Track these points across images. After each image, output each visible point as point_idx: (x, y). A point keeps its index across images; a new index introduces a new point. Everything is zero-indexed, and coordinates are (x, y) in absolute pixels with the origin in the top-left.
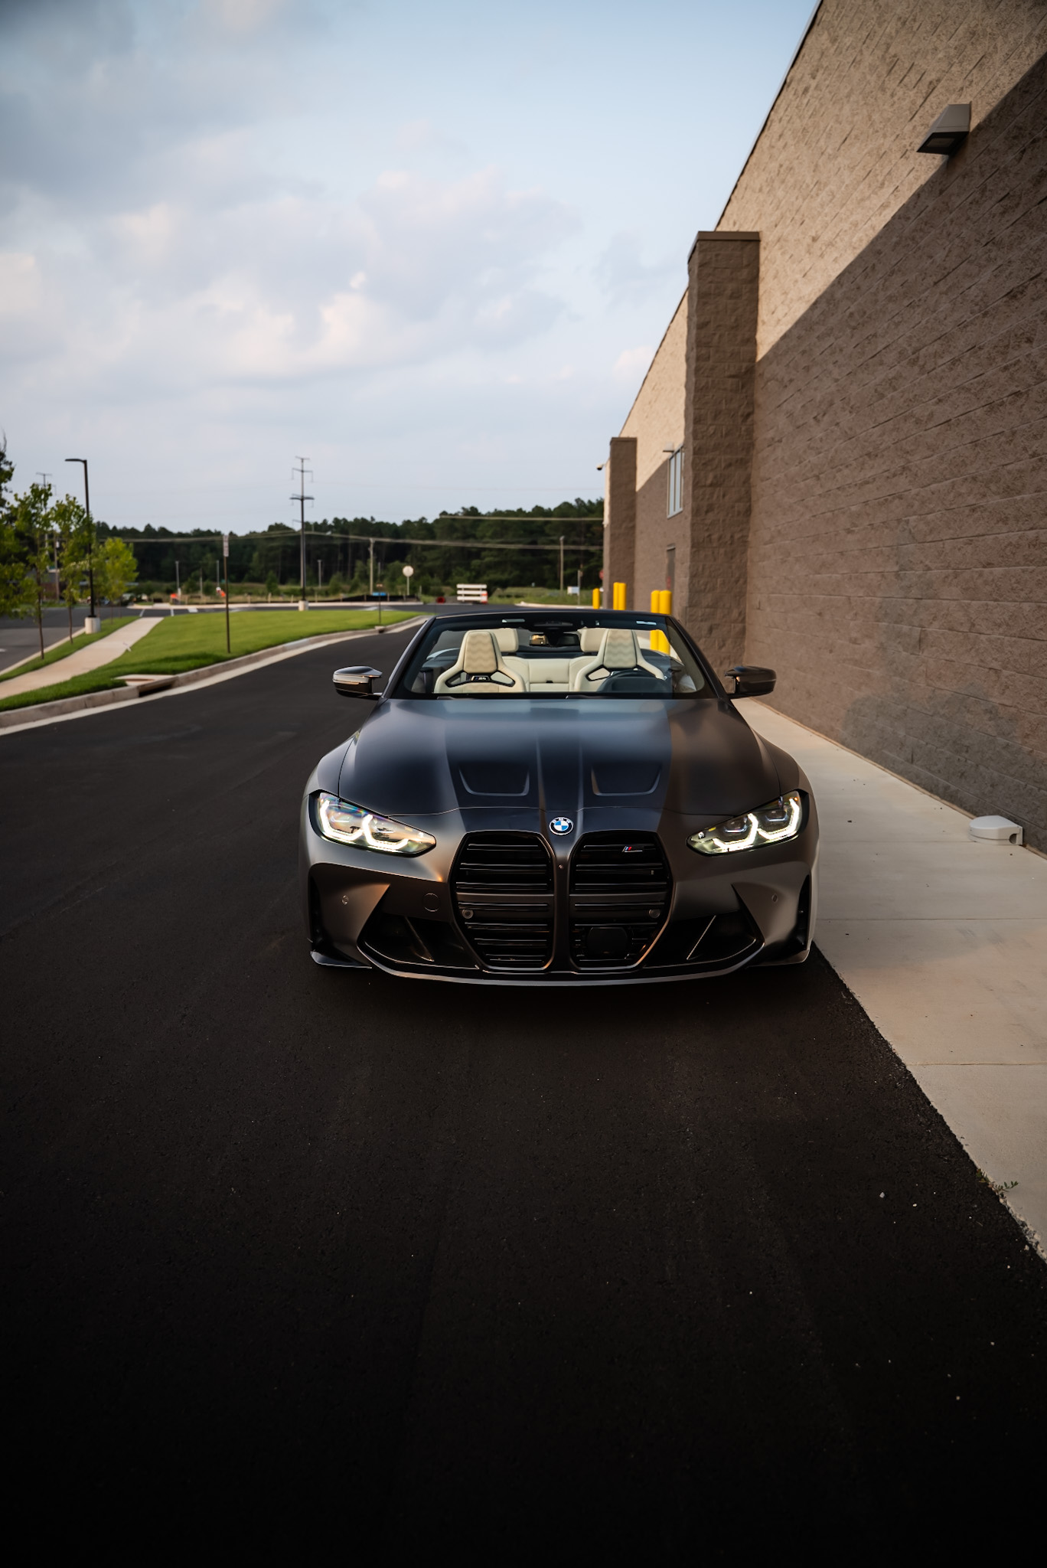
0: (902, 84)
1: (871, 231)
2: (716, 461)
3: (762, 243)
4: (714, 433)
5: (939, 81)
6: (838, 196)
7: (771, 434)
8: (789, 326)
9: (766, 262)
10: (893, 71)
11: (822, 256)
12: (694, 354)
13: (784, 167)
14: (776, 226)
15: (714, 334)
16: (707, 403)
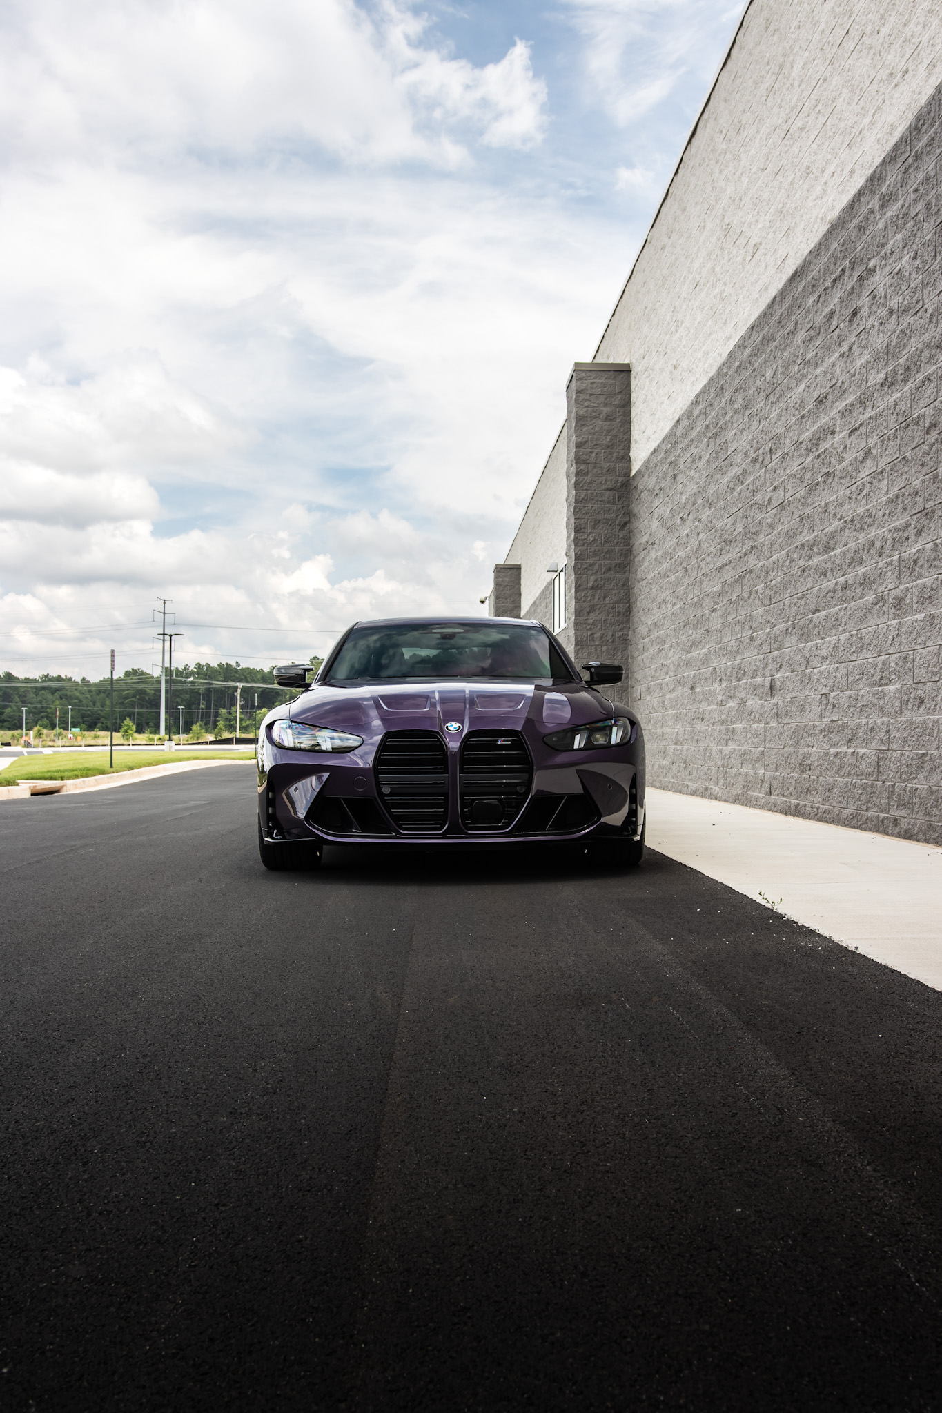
0: (735, 245)
1: (719, 358)
2: (596, 567)
3: (632, 372)
4: (594, 540)
5: (760, 244)
6: (692, 331)
7: (645, 538)
8: (658, 442)
9: (636, 389)
10: (728, 235)
11: (682, 381)
12: (573, 470)
13: (649, 308)
14: (644, 358)
15: (592, 452)
16: (586, 513)
